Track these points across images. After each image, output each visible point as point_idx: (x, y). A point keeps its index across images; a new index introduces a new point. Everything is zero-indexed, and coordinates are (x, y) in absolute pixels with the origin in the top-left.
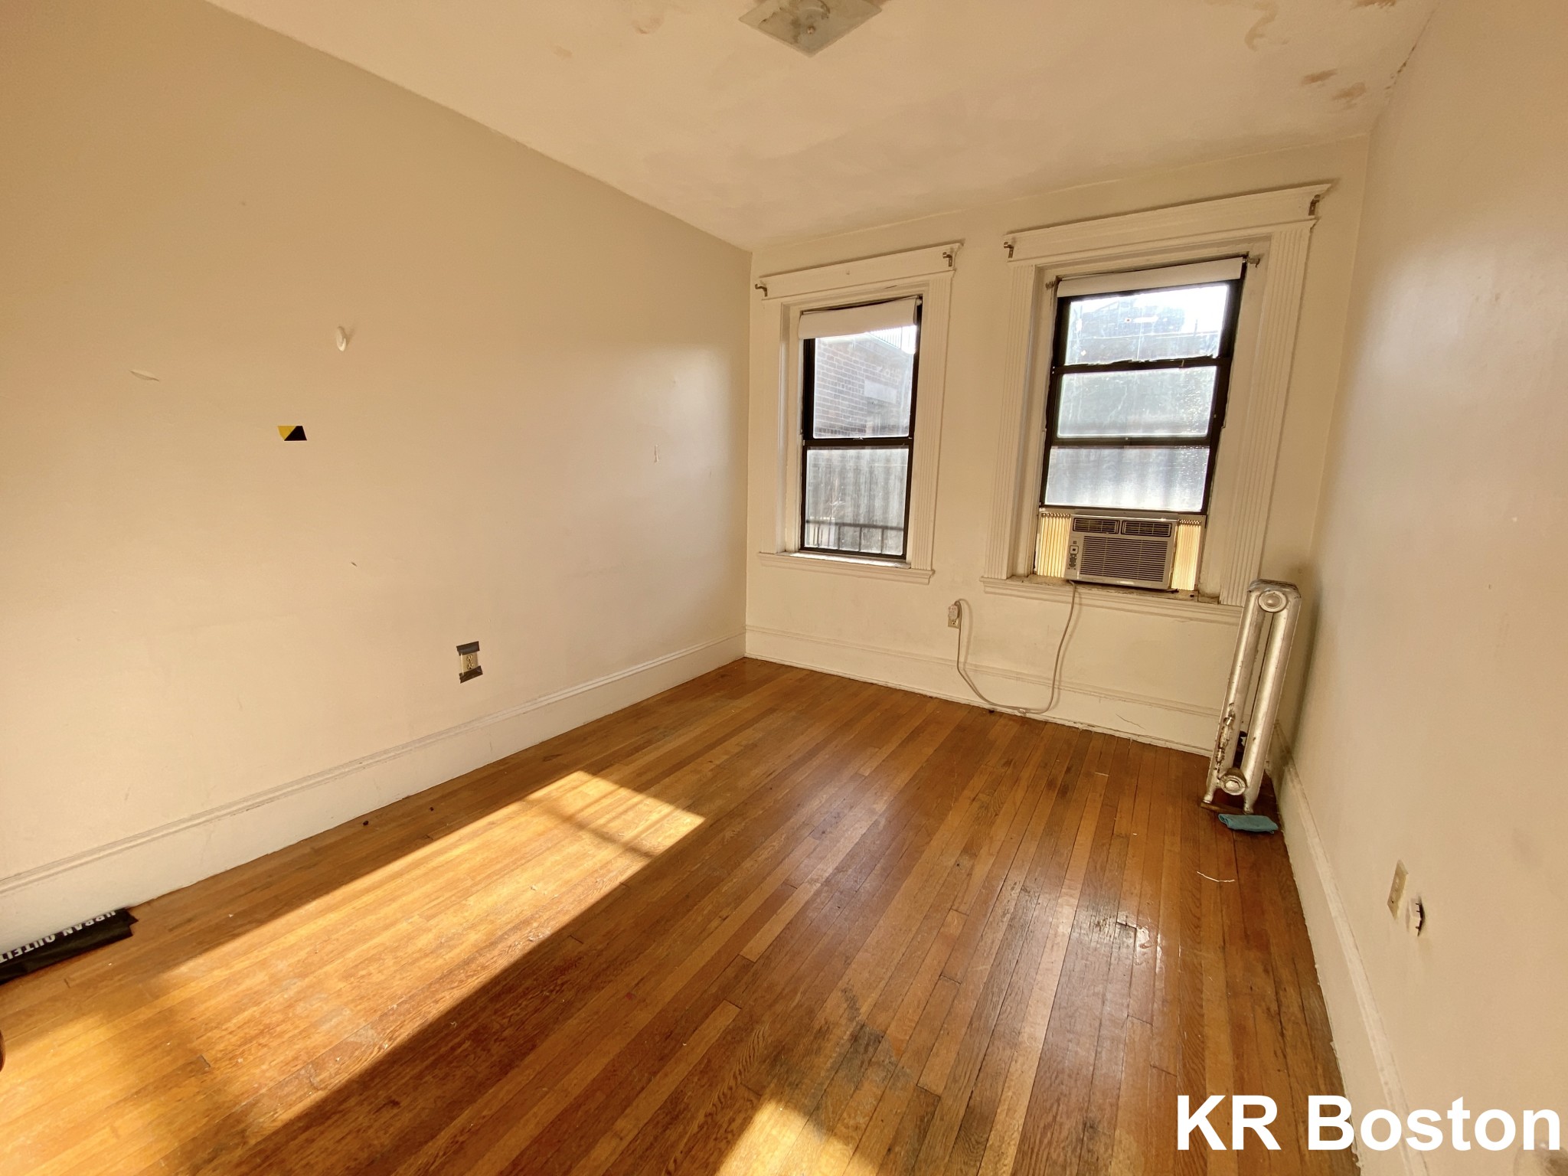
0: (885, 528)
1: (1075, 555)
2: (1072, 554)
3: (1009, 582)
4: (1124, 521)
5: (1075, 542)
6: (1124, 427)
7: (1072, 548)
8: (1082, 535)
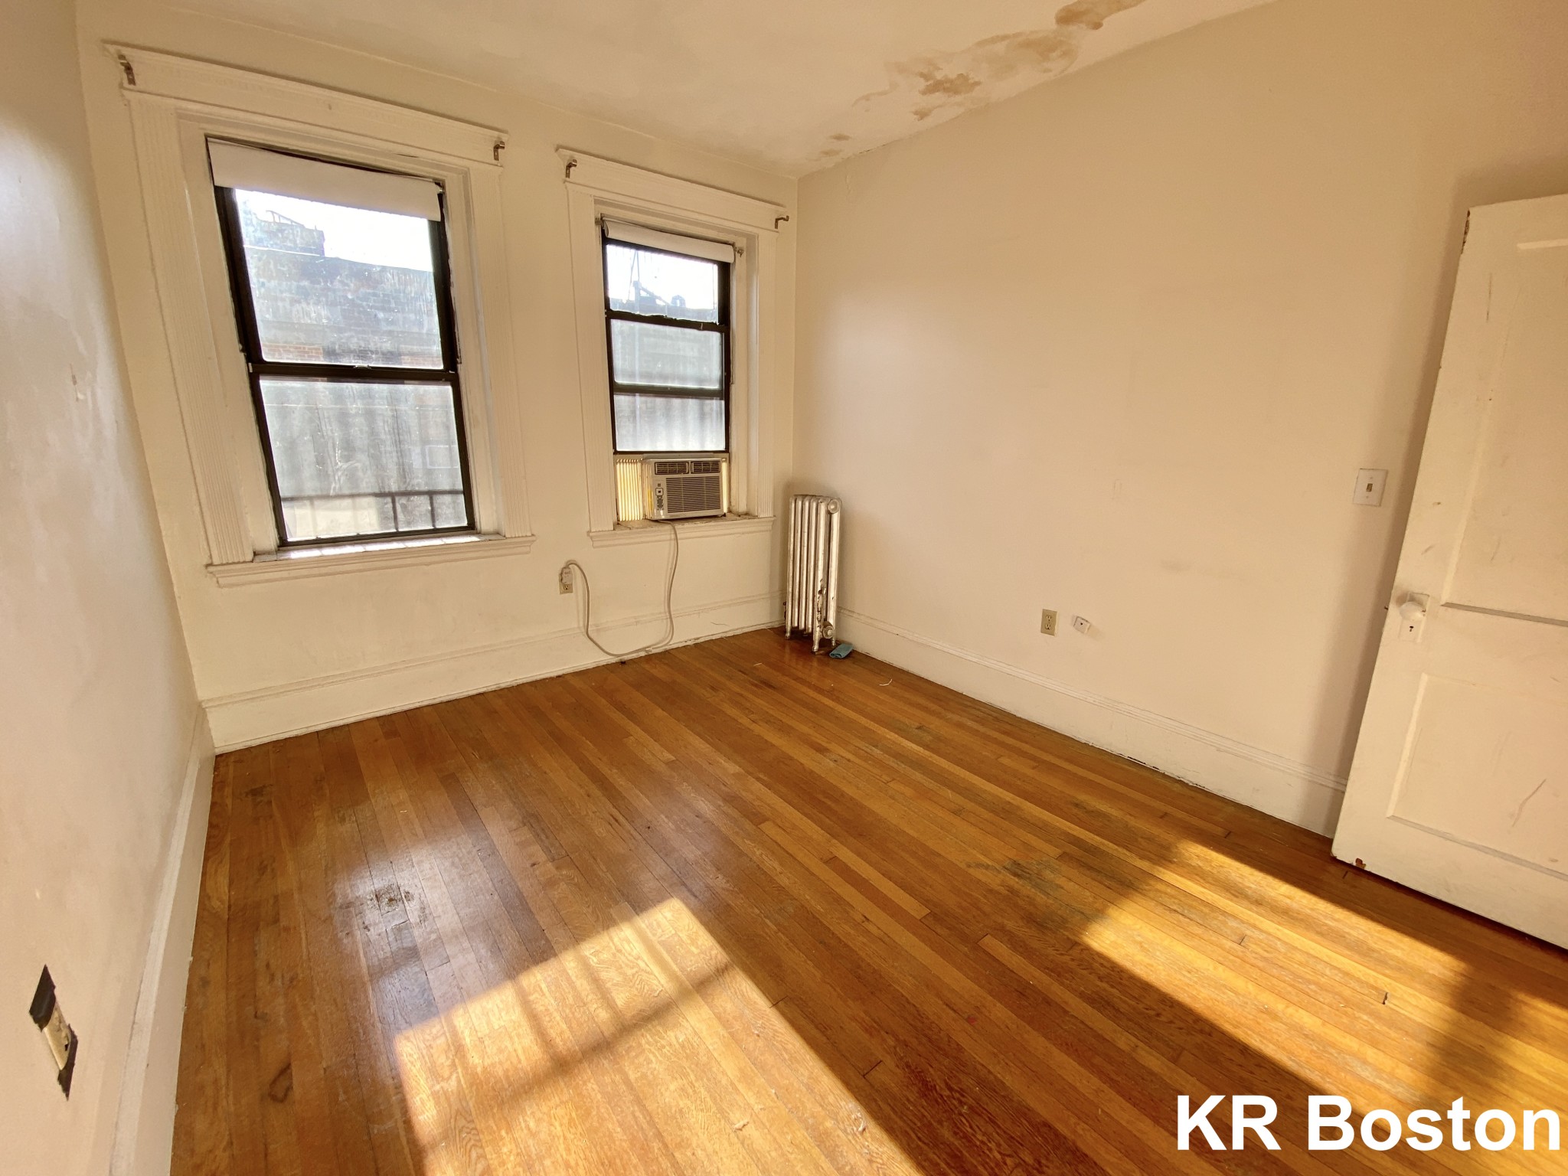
0: (431, 494)
1: (661, 496)
2: (658, 496)
3: (618, 532)
4: (692, 462)
5: (659, 485)
6: (665, 378)
7: (658, 490)
8: (663, 479)
